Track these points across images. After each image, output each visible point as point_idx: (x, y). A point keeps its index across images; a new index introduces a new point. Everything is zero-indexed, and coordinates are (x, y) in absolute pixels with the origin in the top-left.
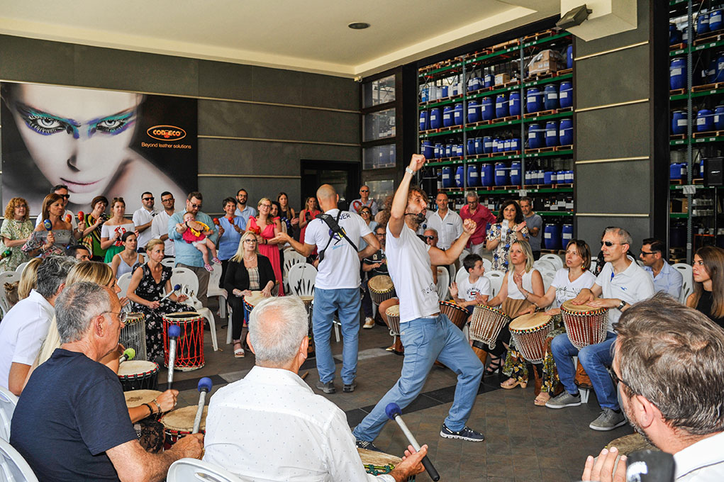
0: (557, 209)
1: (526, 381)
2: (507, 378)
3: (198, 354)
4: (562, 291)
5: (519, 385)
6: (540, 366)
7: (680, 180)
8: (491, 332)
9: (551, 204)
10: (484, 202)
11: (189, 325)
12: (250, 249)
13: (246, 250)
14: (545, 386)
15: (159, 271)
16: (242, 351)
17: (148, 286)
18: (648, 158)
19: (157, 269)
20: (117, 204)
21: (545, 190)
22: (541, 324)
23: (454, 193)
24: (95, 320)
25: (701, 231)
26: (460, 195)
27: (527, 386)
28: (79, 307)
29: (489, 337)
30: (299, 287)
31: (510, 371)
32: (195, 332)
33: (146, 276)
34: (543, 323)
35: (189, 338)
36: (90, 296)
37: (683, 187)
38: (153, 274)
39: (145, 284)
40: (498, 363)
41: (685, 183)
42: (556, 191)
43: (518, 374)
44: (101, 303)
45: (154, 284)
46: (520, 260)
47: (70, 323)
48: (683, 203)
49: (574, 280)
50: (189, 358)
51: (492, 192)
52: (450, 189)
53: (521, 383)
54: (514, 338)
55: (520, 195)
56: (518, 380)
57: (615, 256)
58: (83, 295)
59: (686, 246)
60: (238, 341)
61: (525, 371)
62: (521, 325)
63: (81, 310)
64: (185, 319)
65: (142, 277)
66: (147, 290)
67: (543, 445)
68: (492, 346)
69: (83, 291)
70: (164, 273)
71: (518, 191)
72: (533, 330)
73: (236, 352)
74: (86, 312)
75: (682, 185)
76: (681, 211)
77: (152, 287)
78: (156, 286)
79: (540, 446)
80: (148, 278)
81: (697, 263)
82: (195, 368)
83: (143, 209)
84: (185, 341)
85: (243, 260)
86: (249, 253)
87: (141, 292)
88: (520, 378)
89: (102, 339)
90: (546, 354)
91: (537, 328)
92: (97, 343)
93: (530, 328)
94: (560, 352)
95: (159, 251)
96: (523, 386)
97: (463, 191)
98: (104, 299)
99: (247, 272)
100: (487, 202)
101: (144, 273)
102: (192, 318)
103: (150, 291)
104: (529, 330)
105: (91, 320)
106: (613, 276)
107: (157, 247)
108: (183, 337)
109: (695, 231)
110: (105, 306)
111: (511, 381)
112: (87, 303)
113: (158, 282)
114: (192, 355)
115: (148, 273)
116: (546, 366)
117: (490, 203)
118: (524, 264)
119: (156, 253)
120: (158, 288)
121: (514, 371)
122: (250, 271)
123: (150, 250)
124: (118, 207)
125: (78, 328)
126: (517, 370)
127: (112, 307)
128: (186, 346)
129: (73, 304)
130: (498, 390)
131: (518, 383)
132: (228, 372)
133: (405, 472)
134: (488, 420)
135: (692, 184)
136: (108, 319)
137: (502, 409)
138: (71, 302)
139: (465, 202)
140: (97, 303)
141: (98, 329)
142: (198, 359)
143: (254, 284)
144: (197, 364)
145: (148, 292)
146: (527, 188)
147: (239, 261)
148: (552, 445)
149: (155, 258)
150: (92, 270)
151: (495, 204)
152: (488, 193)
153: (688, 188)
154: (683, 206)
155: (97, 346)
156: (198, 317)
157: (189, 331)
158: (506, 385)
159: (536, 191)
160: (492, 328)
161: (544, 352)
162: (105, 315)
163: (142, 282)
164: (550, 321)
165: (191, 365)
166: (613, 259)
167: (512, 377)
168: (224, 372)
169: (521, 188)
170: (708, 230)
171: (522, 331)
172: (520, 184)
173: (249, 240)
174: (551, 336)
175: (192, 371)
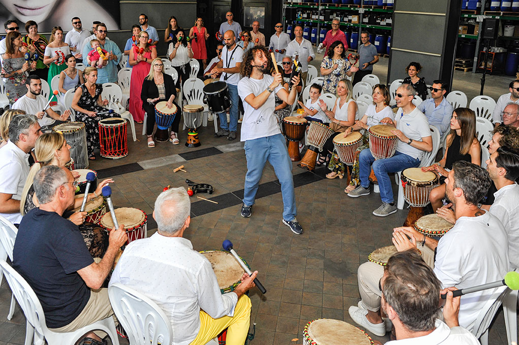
0: (385, 24)
1: (343, 174)
2: (330, 172)
3: (123, 147)
4: (371, 119)
5: (338, 177)
6: (351, 167)
7: (475, 11)
8: (320, 141)
9: (381, 20)
10: (333, 15)
11: (117, 129)
12: (158, 71)
13: (155, 71)
14: (352, 182)
15: (94, 89)
16: (153, 142)
17: (86, 100)
18: (445, 15)
19: (92, 87)
20: (57, 32)
21: (378, 10)
22: (354, 141)
23: (312, 7)
24: (59, 189)
25: (485, 49)
26: (316, 8)
27: (343, 177)
28: (48, 182)
29: (319, 143)
30: (191, 95)
31: (332, 167)
32: (121, 133)
33: (85, 93)
34: (355, 140)
35: (117, 137)
36: (54, 175)
37: (477, 16)
38: (89, 91)
39: (84, 98)
40: (324, 159)
41: (479, 13)
42: (385, 11)
43: (338, 169)
44: (61, 178)
45: (91, 98)
46: (344, 93)
47: (44, 192)
48: (475, 28)
49: (378, 112)
50: (117, 151)
51: (339, 8)
52: (309, 3)
53: (339, 175)
54: (336, 148)
55: (359, 12)
56: (337, 173)
57: (404, 104)
58: (50, 175)
59: (474, 59)
60: (151, 136)
61: (343, 168)
62: (341, 140)
63: (50, 184)
64: (114, 125)
65: (82, 94)
66: (85, 102)
67: (346, 226)
68: (321, 149)
69: (50, 172)
70: (97, 90)
71: (358, 9)
72: (348, 144)
73: (149, 143)
74: (53, 185)
75: (476, 15)
76: (473, 34)
77: (89, 100)
78: (92, 99)
79: (344, 226)
80: (86, 94)
81: (454, 118)
82: (121, 156)
83: (74, 30)
84: (115, 139)
85: (153, 79)
86: (157, 73)
87: (81, 104)
88: (339, 172)
89: (63, 199)
90: (355, 162)
91: (350, 143)
92: (61, 202)
93: (346, 143)
94: (365, 160)
95: (94, 76)
96: (341, 177)
97: (318, 6)
98: (63, 176)
99: (157, 87)
100: (335, 15)
101: (83, 91)
102: (119, 124)
103: (88, 103)
104: (345, 144)
105: (56, 189)
106: (402, 115)
107: (93, 73)
108: (113, 137)
109: (481, 48)
110: (64, 179)
111: (333, 173)
112: (53, 179)
113: (93, 96)
114: (119, 148)
115: (86, 91)
116: (354, 169)
117: (337, 16)
118: (346, 96)
119: (92, 77)
120: (94, 101)
121: (335, 167)
122: (158, 86)
123: (88, 75)
124: (58, 34)
125: (49, 194)
126: (337, 167)
127: (69, 179)
128: (115, 142)
129: (44, 181)
130: (324, 179)
131: (337, 175)
132: (144, 160)
133: (242, 291)
134: (315, 204)
135: (483, 15)
136: (67, 187)
137: (324, 196)
138: (43, 179)
139: (319, 14)
140: (59, 179)
141: (61, 194)
142: (124, 151)
143: (162, 96)
144: (123, 154)
145: (87, 103)
146: (364, 7)
147: (151, 79)
148: (352, 225)
149: (91, 81)
150: (50, 137)
151: (341, 17)
152: (336, 8)
153: (480, 17)
154: (475, 30)
155: (62, 204)
156: (123, 123)
157: (117, 133)
158: (329, 176)
159: (371, 10)
160: (322, 137)
161: (354, 160)
162: (64, 185)
163: (82, 97)
164: (360, 139)
165: (119, 155)
166: (402, 105)
167: (333, 171)
168: (141, 161)
169: (360, 7)
170: (490, 48)
171: (341, 144)
172: (360, 4)
173: (157, 65)
174: (359, 150)
175: (119, 159)
